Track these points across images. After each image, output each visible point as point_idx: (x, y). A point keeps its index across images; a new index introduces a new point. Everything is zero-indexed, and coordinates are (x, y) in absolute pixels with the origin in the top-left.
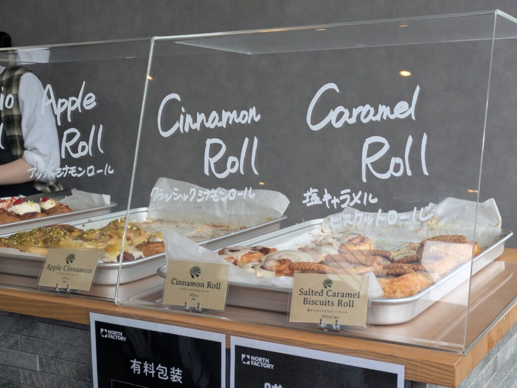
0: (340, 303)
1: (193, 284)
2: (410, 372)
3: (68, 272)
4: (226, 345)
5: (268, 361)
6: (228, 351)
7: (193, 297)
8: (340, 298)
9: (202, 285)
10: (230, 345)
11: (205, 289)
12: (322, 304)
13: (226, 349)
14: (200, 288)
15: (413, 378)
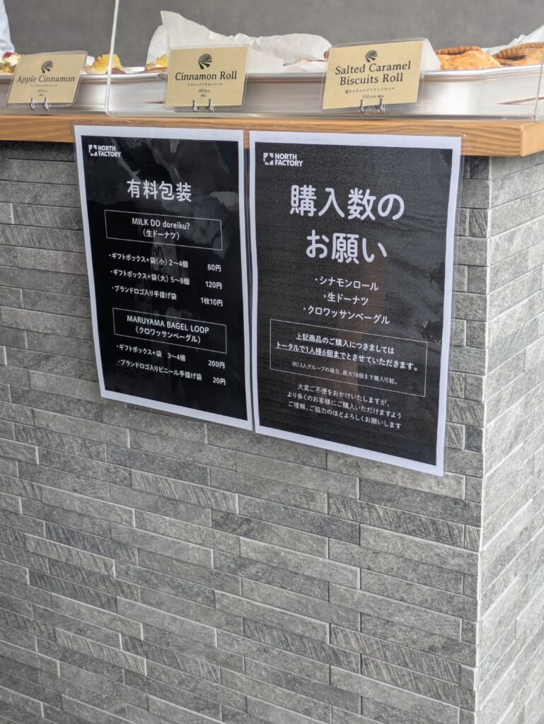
0: (385, 79)
1: (203, 76)
2: (468, 144)
3: (45, 83)
4: (244, 144)
5: (295, 157)
6: (247, 152)
7: (203, 93)
8: (386, 72)
9: (213, 77)
10: (249, 143)
11: (218, 80)
12: (363, 82)
13: (244, 149)
14: (211, 81)
15: (471, 151)
